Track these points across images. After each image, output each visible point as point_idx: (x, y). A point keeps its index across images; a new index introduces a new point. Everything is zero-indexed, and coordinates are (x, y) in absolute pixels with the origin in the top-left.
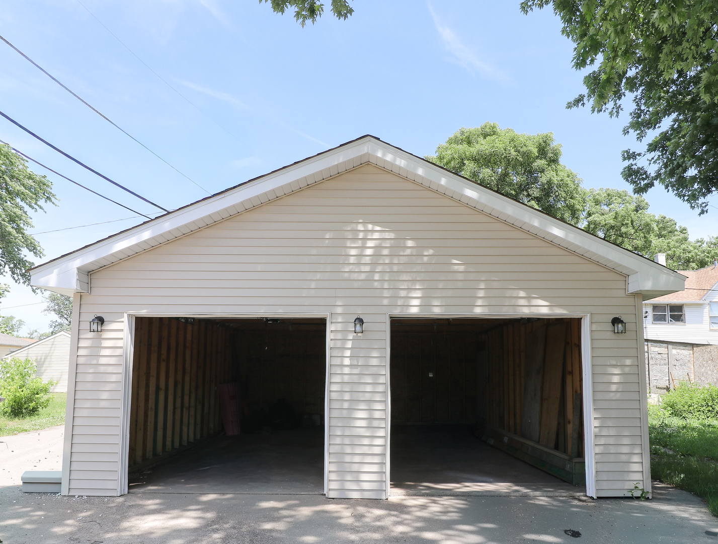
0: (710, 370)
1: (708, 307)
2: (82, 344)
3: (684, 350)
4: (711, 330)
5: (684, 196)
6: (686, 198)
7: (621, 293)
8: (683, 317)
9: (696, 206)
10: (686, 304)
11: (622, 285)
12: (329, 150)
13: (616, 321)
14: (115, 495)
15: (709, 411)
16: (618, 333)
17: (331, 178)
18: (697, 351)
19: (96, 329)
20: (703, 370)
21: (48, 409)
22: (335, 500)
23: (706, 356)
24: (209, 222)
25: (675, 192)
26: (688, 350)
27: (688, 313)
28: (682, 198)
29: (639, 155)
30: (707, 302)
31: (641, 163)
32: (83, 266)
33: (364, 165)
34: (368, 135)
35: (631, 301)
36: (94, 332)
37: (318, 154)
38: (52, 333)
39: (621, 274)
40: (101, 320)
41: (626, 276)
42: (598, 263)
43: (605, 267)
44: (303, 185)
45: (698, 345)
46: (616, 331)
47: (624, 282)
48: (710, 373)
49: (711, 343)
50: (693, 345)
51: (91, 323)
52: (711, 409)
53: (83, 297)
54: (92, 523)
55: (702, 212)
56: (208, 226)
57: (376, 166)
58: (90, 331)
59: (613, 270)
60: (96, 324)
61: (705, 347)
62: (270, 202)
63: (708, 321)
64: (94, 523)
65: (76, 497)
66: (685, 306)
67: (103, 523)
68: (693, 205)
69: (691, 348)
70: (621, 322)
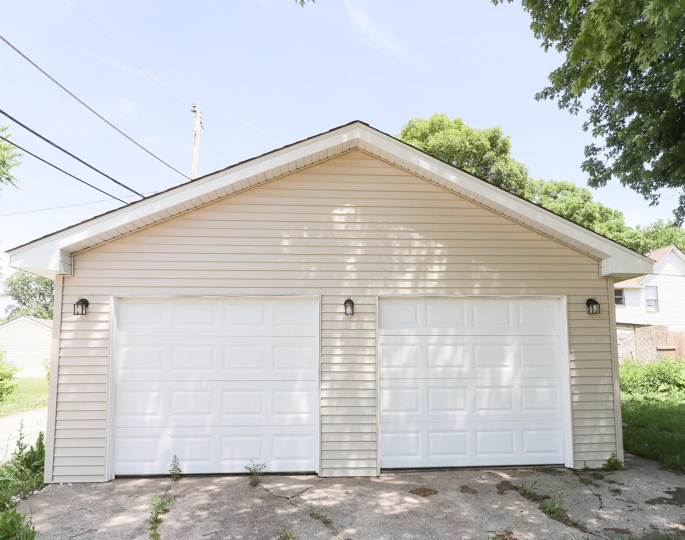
0: (650, 348)
1: (644, 291)
2: (66, 326)
3: (627, 330)
4: (648, 312)
5: (638, 188)
6: (640, 190)
7: (595, 276)
8: (623, 300)
9: (649, 197)
10: (626, 289)
11: (595, 268)
12: (320, 135)
13: (591, 302)
14: (102, 481)
15: (651, 386)
16: (593, 313)
17: (321, 162)
18: (638, 331)
19: (80, 312)
20: (644, 348)
21: (12, 396)
22: (327, 479)
23: (647, 336)
24: (198, 204)
25: (630, 184)
26: (631, 330)
27: (627, 295)
28: (637, 190)
29: (600, 149)
30: (644, 286)
31: (600, 157)
32: (67, 247)
33: (351, 151)
34: (357, 121)
35: (603, 283)
36: (78, 314)
37: (309, 139)
38: (8, 318)
39: (594, 258)
40: (84, 303)
41: (599, 260)
42: (573, 248)
43: (580, 251)
44: (292, 168)
45: (639, 326)
46: (591, 312)
47: (597, 265)
48: (649, 351)
49: (650, 324)
50: (635, 326)
51: (76, 306)
52: (652, 384)
53: (65, 279)
54: (82, 510)
55: (653, 204)
56: (196, 208)
57: (364, 152)
58: (75, 314)
59: (587, 255)
60: (80, 307)
61: (645, 327)
62: (259, 185)
63: (645, 304)
64: (84, 510)
65: (61, 484)
66: (624, 290)
67: (94, 510)
68: (647, 196)
69: (633, 328)
70: (596, 303)
